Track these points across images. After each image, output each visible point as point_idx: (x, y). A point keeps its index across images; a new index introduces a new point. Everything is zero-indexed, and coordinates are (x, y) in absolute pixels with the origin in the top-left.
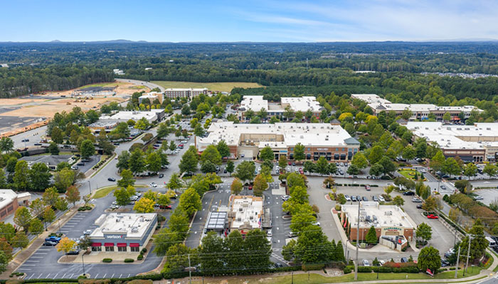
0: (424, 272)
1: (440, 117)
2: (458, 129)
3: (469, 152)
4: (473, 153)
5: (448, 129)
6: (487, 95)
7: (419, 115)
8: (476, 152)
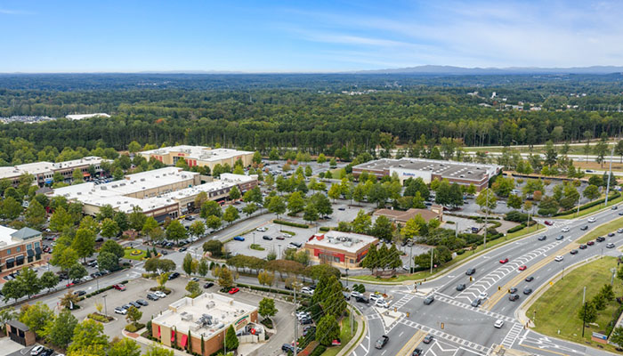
0: (330, 345)
1: (66, 177)
2: (113, 187)
3: (164, 210)
4: (168, 209)
5: (102, 188)
6: (83, 142)
7: (41, 178)
8: (171, 208)
